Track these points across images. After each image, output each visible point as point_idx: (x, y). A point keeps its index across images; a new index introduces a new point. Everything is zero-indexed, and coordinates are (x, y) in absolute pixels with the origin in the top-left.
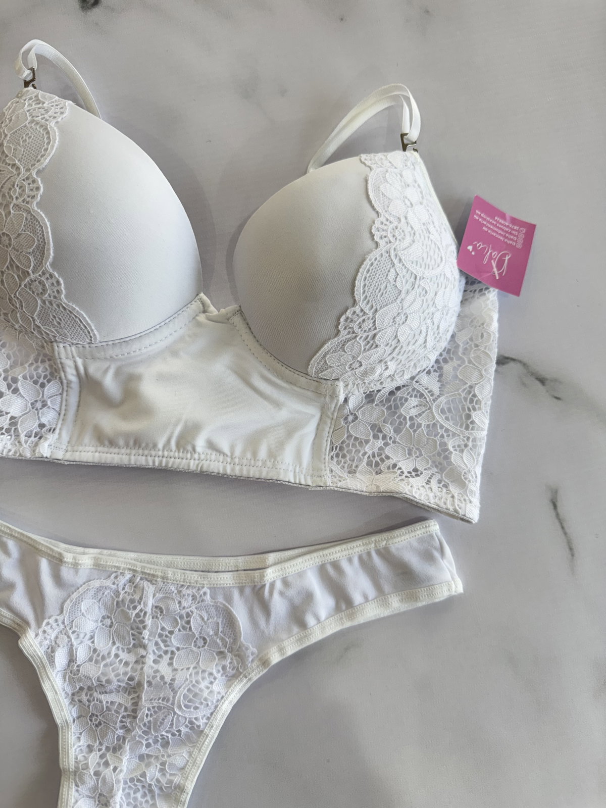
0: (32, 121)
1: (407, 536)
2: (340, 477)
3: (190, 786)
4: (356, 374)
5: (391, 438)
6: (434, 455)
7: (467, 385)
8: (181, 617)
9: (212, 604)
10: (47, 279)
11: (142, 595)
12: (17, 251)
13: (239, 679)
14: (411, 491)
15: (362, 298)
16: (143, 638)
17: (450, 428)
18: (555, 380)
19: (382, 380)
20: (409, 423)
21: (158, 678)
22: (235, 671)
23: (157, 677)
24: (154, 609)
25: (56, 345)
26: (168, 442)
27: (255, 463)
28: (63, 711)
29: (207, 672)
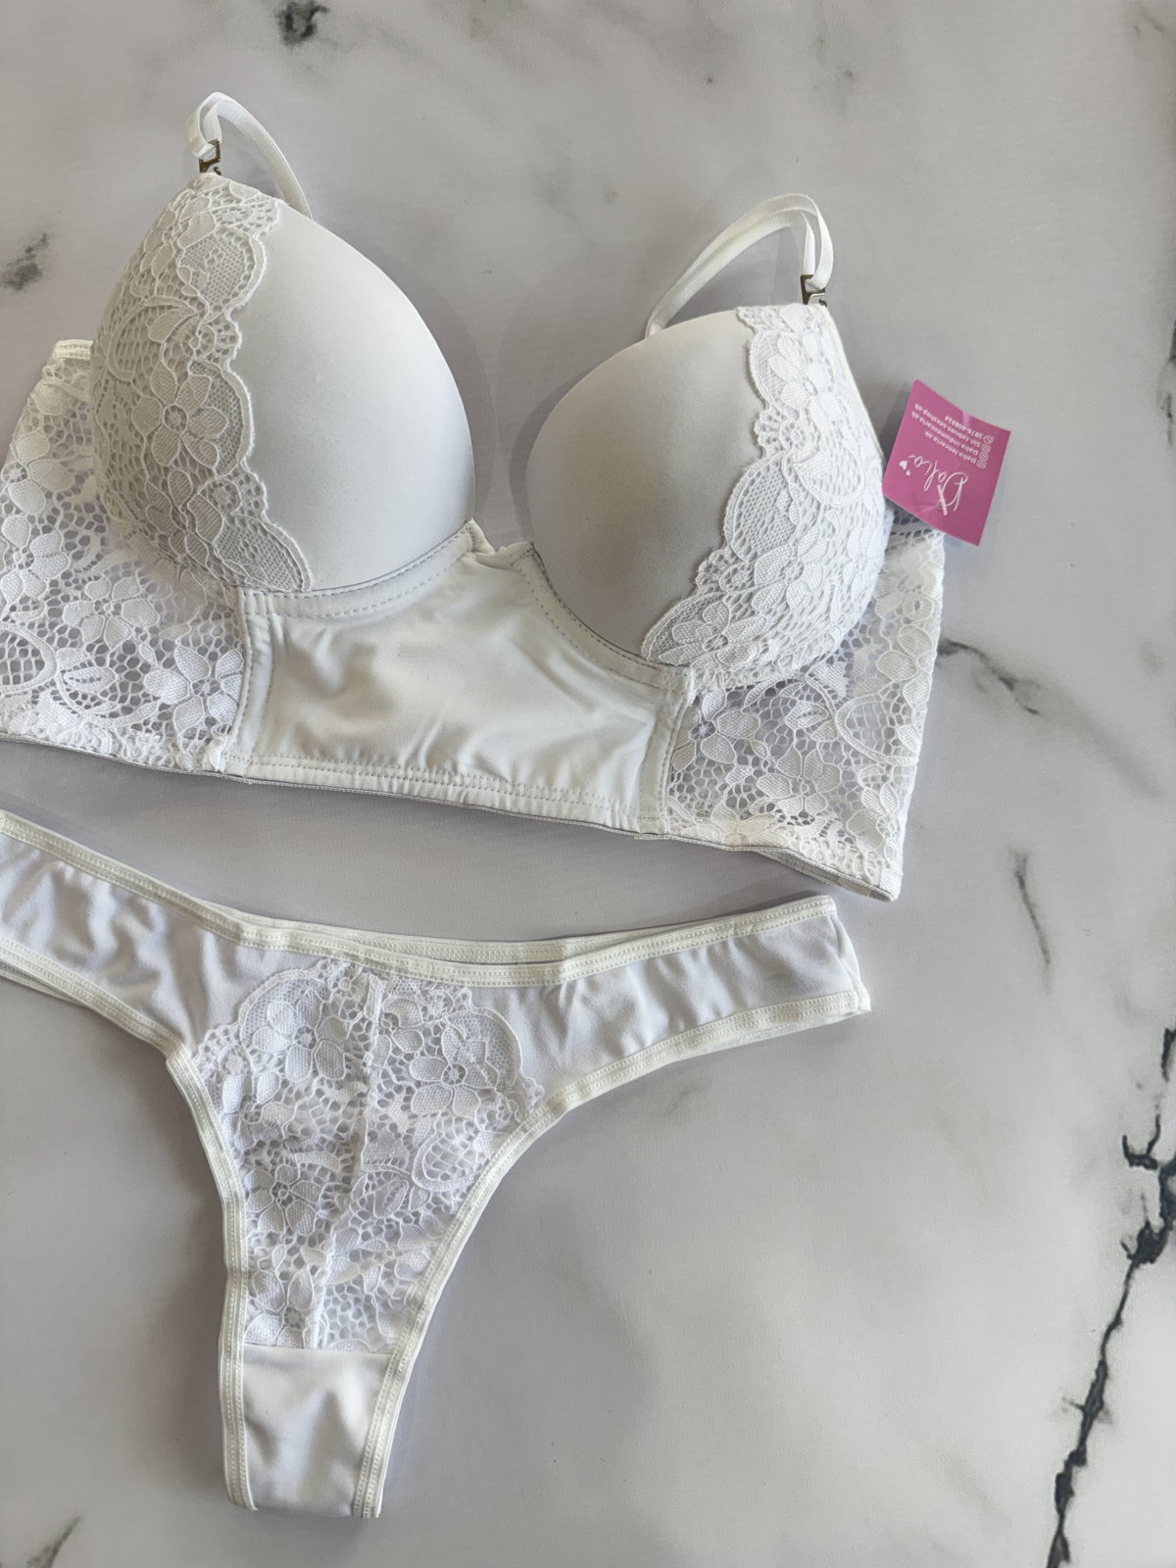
0: (224, 230)
1: (786, 919)
2: (684, 821)
3: (432, 1301)
4: (717, 657)
5: (766, 764)
6: (833, 793)
7: (891, 683)
8: (427, 1033)
9: (475, 1013)
10: (241, 483)
11: (366, 995)
12: (195, 436)
13: (514, 1133)
14: (797, 845)
15: (735, 535)
16: (364, 1064)
17: (862, 752)
18: (1030, 683)
19: (757, 669)
20: (796, 740)
21: (387, 1127)
22: (507, 1121)
23: (384, 1125)
24: (383, 1019)
25: (242, 591)
26: (415, 754)
27: (551, 794)
28: (231, 1177)
29: (465, 1122)
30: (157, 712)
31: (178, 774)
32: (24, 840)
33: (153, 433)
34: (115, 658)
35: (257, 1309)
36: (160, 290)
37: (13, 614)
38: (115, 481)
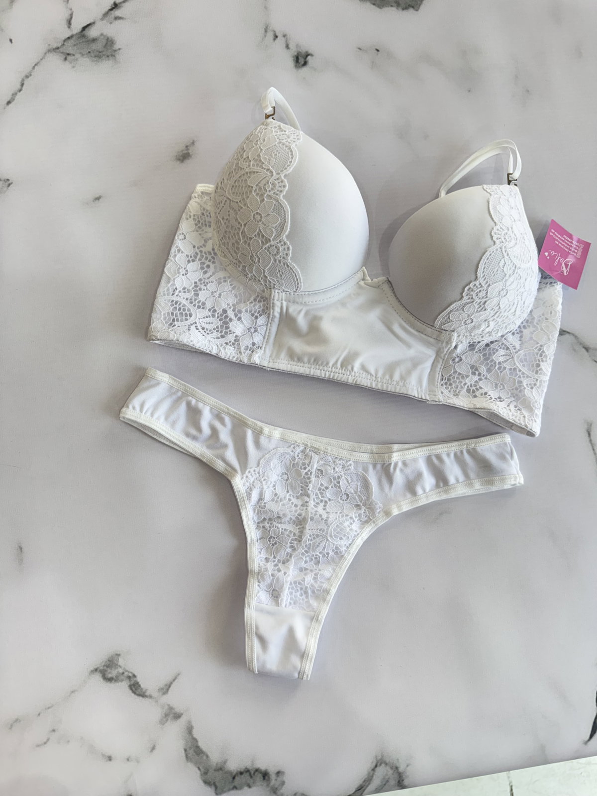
0: (280, 143)
1: (489, 442)
2: (448, 397)
3: (333, 591)
4: (467, 328)
5: (484, 375)
6: (512, 389)
7: (539, 345)
8: (334, 479)
9: (355, 472)
10: (282, 245)
11: (311, 461)
12: (265, 225)
13: (369, 524)
14: (498, 409)
15: (482, 276)
16: (309, 489)
17: (526, 373)
18: (596, 350)
19: (483, 334)
20: (497, 366)
21: (318, 515)
22: (367, 518)
23: (317, 514)
24: (317, 471)
25: (273, 290)
26: (337, 362)
27: (391, 383)
28: (252, 533)
29: (349, 516)
30: (234, 338)
31: (241, 364)
32: (176, 387)
33: (247, 223)
34: (219, 315)
35: (260, 588)
36: (253, 165)
37: (180, 294)
38: (224, 243)
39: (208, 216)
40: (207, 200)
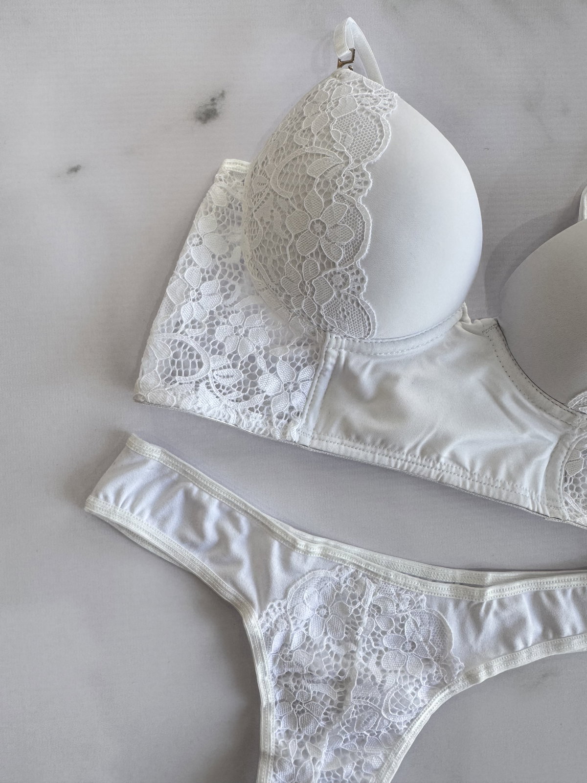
0: (363, 110)
2: (576, 511)
8: (397, 620)
9: (427, 611)
10: (353, 274)
11: (364, 592)
12: (329, 241)
13: (443, 690)
16: (357, 634)
21: (370, 677)
22: (439, 681)
23: (367, 676)
24: (372, 608)
25: (329, 335)
26: (415, 447)
27: (494, 482)
28: (269, 693)
29: (415, 679)
30: (263, 400)
31: (271, 440)
32: (170, 467)
33: (300, 234)
34: (243, 364)
35: (276, 780)
36: (318, 143)
37: (187, 330)
38: (261, 257)
39: (237, 209)
40: (238, 183)
